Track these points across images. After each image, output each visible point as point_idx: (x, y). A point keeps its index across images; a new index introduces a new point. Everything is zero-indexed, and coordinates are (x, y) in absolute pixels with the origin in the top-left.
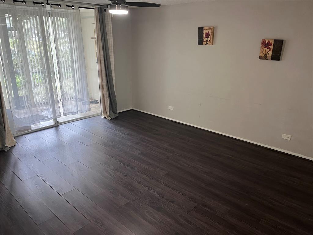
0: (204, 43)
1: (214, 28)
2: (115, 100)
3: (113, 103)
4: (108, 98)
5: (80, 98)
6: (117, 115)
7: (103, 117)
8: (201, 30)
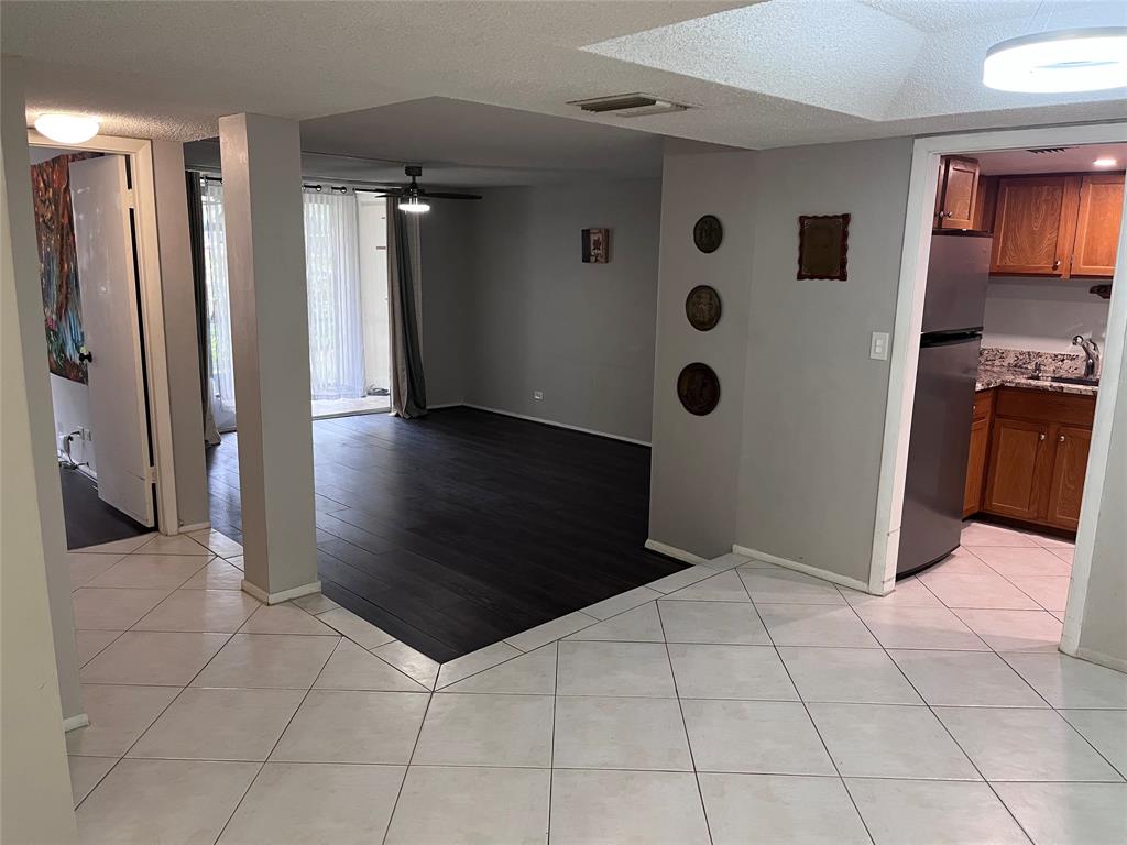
0: (593, 259)
1: (607, 231)
2: (422, 378)
3: (417, 385)
4: (405, 373)
5: (346, 383)
6: (425, 412)
7: (393, 414)
8: (586, 234)
